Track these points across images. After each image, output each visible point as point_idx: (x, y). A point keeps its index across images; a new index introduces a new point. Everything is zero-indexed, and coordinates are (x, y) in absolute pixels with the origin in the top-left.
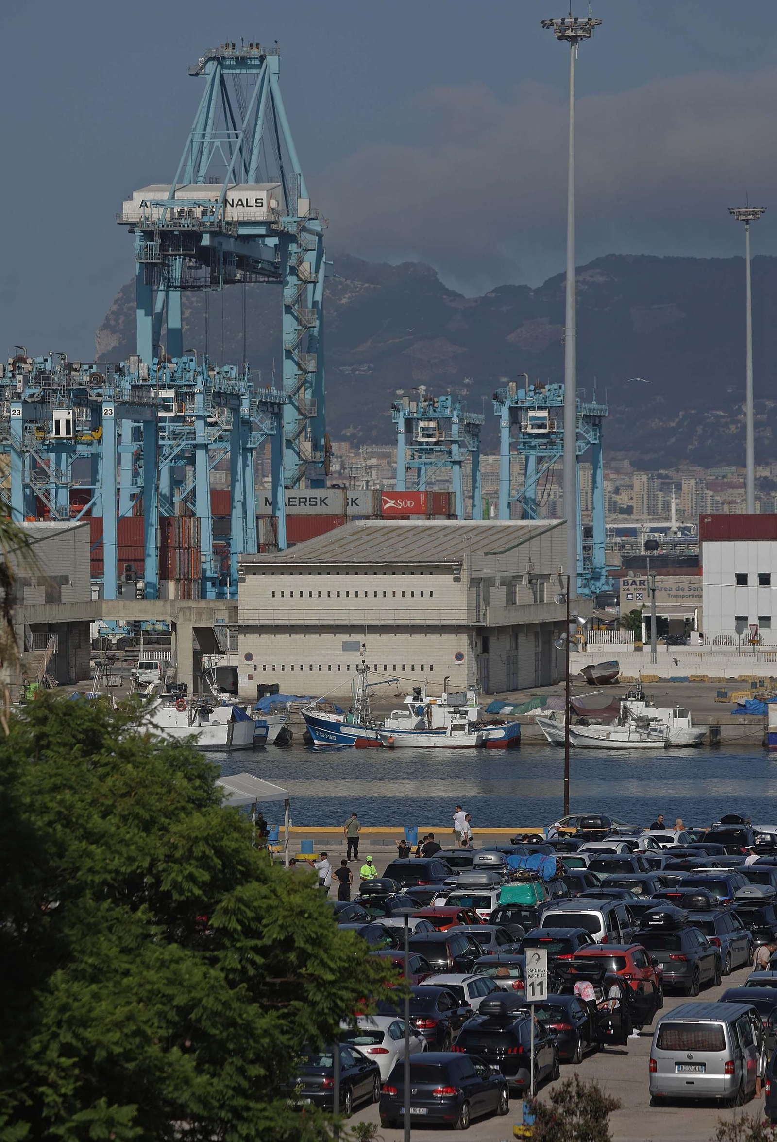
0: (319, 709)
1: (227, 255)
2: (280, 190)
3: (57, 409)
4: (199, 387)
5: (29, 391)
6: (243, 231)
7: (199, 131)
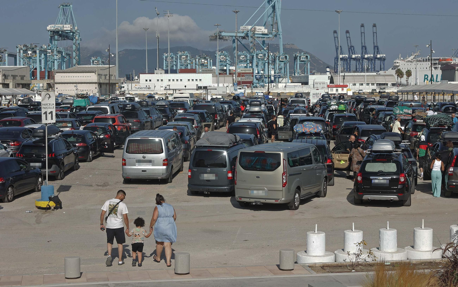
0: (69, 96)
1: (64, 35)
2: (72, 26)
3: (29, 51)
4: (55, 50)
5: (24, 48)
6: (66, 32)
7: (60, 16)
